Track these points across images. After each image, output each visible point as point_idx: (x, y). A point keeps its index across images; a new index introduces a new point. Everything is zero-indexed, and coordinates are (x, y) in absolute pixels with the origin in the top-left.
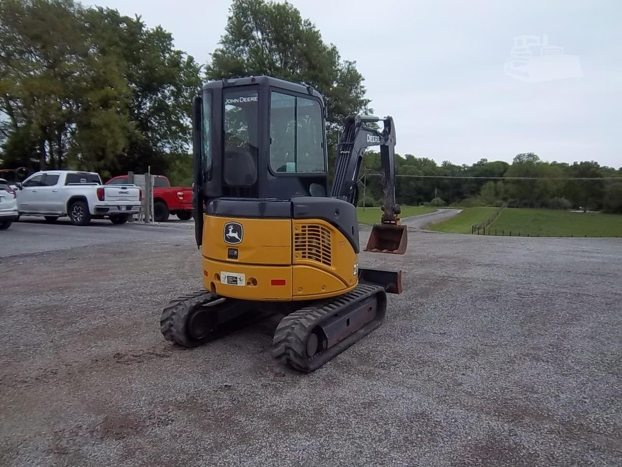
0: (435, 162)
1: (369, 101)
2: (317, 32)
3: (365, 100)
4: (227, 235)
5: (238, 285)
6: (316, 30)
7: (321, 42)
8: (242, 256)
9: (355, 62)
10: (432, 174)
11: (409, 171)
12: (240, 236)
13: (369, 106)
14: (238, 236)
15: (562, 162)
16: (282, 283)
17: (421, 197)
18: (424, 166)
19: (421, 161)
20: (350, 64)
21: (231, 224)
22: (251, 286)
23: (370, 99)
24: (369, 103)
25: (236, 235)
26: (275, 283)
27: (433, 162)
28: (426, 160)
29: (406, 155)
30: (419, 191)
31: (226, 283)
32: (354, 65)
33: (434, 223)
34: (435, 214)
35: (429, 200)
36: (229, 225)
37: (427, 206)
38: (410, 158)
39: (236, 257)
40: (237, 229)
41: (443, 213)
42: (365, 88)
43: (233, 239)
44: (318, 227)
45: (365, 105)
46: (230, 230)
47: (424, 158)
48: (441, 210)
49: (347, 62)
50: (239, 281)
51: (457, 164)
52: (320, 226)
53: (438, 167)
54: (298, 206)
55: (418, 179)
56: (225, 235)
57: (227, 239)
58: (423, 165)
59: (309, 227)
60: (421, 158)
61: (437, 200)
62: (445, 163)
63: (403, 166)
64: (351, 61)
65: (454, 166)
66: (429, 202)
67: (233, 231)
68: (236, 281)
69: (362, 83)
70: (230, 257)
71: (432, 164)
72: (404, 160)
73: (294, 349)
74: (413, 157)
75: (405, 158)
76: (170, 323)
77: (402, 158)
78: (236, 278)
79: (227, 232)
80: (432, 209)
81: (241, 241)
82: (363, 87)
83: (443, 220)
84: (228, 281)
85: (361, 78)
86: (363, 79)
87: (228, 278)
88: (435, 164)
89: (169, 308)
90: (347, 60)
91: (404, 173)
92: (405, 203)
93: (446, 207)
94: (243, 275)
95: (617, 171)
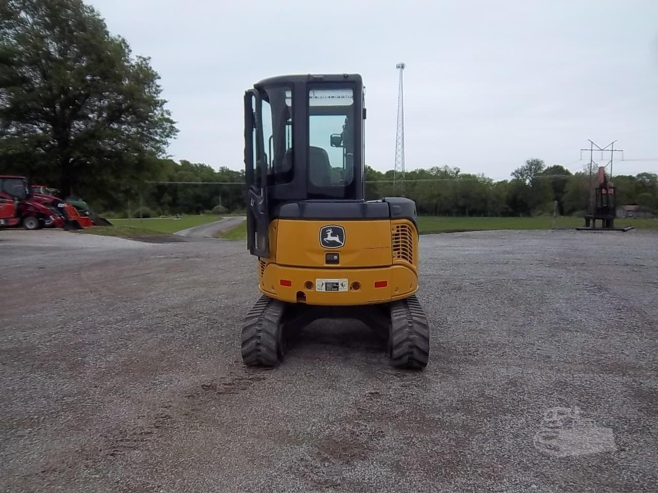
0: (212, 168)
1: (166, 102)
2: (102, 21)
3: (162, 101)
4: (325, 239)
5: (340, 290)
6: (100, 18)
7: (107, 33)
8: (344, 261)
9: (150, 58)
10: (211, 181)
11: (185, 177)
12: (341, 239)
13: (165, 107)
14: (340, 240)
15: (336, 167)
16: (383, 284)
17: (200, 205)
18: (201, 172)
19: (197, 167)
20: (145, 59)
21: (329, 228)
22: (353, 291)
23: (167, 100)
24: (165, 104)
25: (337, 239)
26: (378, 285)
27: (210, 168)
28: (202, 166)
29: (181, 161)
30: (198, 198)
31: (324, 290)
32: (148, 61)
33: (223, 231)
34: (221, 223)
35: (211, 208)
36: (327, 229)
37: (208, 214)
38: (185, 163)
39: (337, 262)
40: (337, 232)
41: (229, 220)
42: (160, 88)
43: (334, 243)
44: (405, 227)
45: (161, 106)
46: (329, 234)
47: (200, 164)
48: (226, 218)
49: (140, 57)
50: (340, 287)
51: (235, 170)
52: (408, 226)
53: (216, 173)
54: (394, 206)
55: (196, 186)
56: (322, 239)
57: (324, 243)
58: (199, 171)
59: (402, 227)
60: (196, 163)
61: (220, 207)
62: (222, 169)
63: (179, 172)
64: (146, 56)
65: (232, 172)
66: (211, 209)
67: (332, 235)
68: (338, 287)
69: (158, 82)
70: (327, 262)
71: (210, 170)
72: (179, 166)
73: (418, 346)
74: (188, 163)
75: (179, 163)
76: (256, 342)
77: (177, 164)
78: (337, 284)
79: (324, 235)
80: (215, 217)
81: (343, 244)
82: (158, 86)
83: (231, 227)
84: (326, 288)
85: (157, 77)
86: (159, 78)
87: (326, 285)
88: (213, 170)
89: (250, 325)
90: (140, 55)
91: (180, 180)
92: (184, 212)
93: (229, 215)
94: (346, 280)
95: (384, 175)
